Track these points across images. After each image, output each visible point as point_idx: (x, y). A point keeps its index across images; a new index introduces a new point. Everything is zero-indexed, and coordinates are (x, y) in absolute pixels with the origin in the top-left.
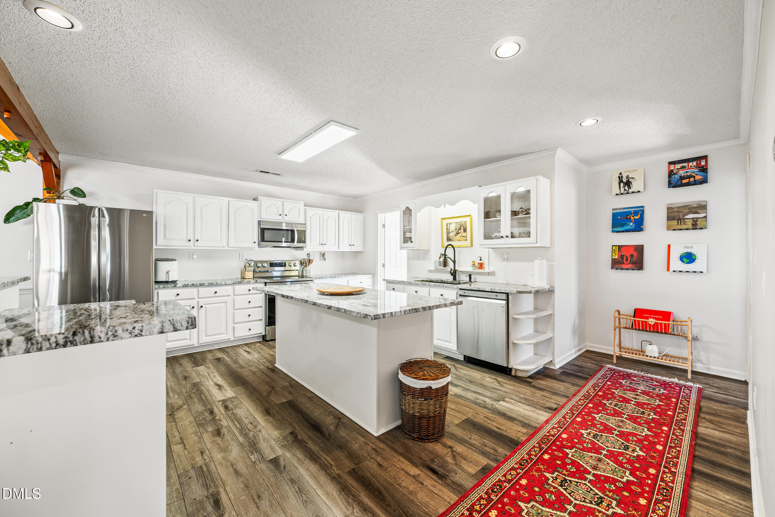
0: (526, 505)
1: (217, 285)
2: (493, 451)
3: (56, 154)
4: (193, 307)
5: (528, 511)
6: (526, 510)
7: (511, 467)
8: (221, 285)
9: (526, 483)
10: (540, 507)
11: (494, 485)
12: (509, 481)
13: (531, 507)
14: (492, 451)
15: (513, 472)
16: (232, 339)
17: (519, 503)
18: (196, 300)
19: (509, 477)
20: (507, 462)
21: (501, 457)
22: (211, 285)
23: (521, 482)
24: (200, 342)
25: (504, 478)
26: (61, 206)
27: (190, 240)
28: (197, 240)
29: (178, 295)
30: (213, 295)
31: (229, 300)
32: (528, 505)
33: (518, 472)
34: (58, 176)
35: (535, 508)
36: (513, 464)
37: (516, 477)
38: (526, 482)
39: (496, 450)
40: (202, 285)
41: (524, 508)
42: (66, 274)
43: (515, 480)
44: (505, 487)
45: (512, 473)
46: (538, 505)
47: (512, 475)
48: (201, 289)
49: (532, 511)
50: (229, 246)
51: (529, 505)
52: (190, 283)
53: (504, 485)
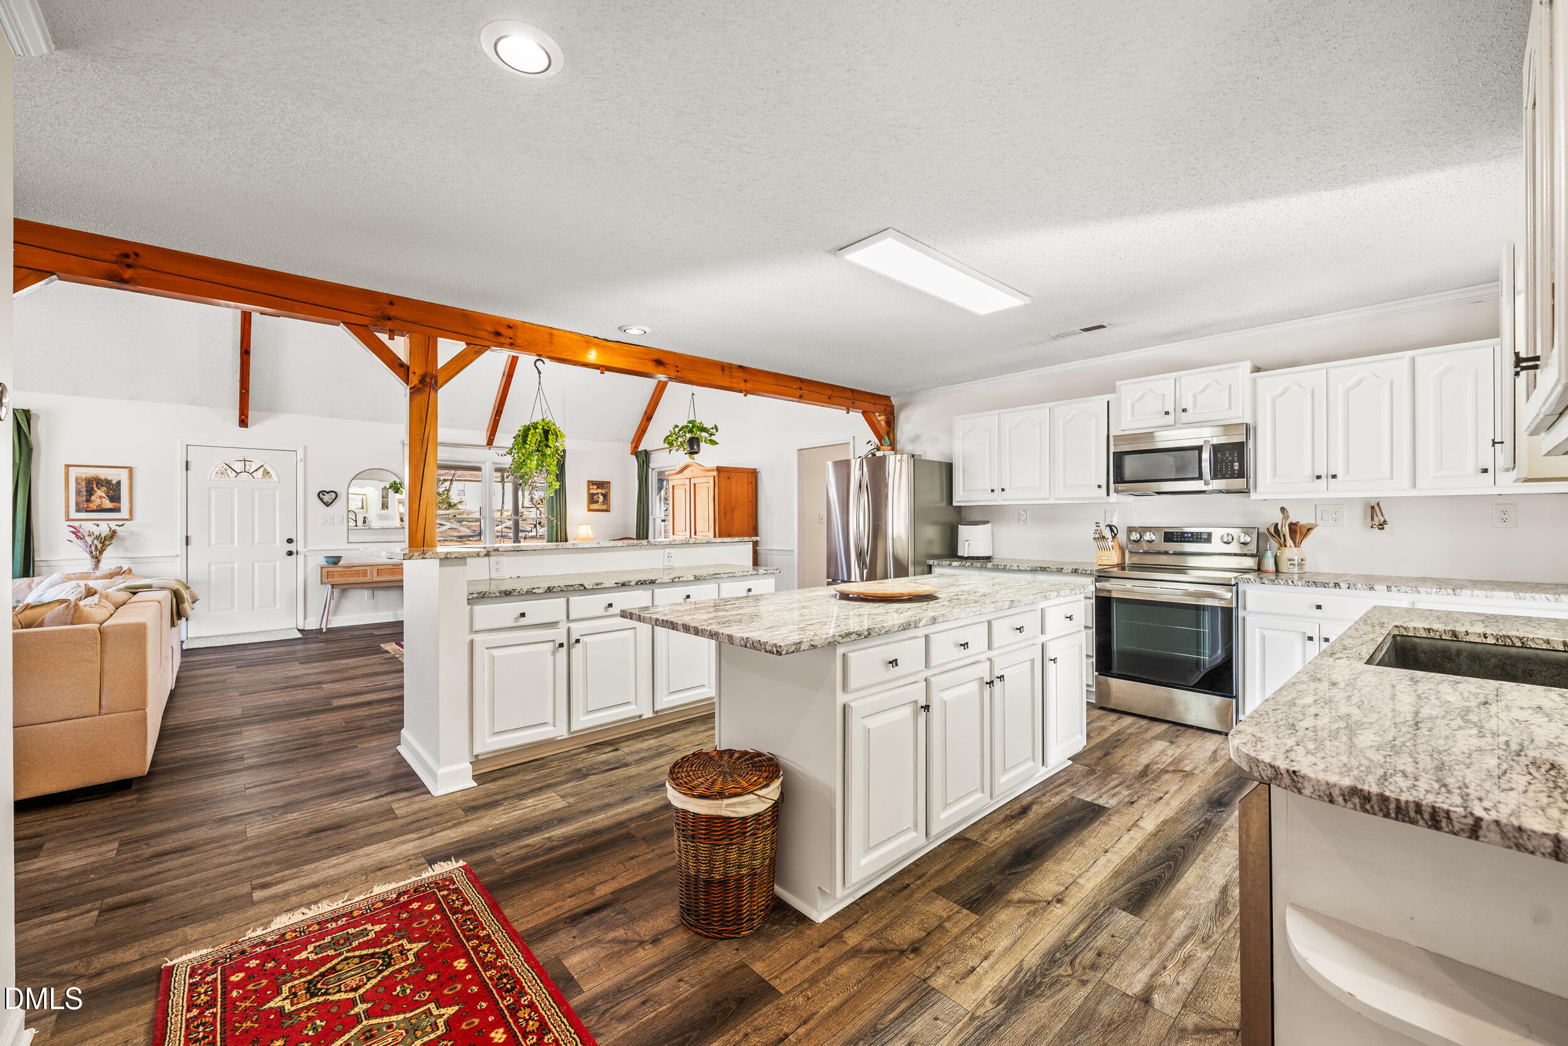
0: (445, 1017)
2: (623, 1013)
5: (431, 1014)
6: (435, 1012)
7: (551, 1027)
9: (493, 1039)
10: (426, 1039)
11: (518, 981)
12: (513, 1008)
13: (436, 1023)
14: (623, 1009)
15: (532, 1026)
17: (456, 1008)
19: (524, 1013)
20: (567, 1023)
21: (593, 1023)
23: (501, 1030)
25: (526, 1003)
32: (442, 1020)
33: (530, 1037)
35: (429, 1029)
36: (557, 1035)
37: (519, 1027)
38: (495, 1041)
39: (622, 1019)
41: (443, 1011)
43: (511, 1020)
44: (503, 999)
45: (531, 1023)
46: (432, 1036)
47: (527, 1021)
49: (429, 1021)
51: (440, 1022)
53: (508, 998)
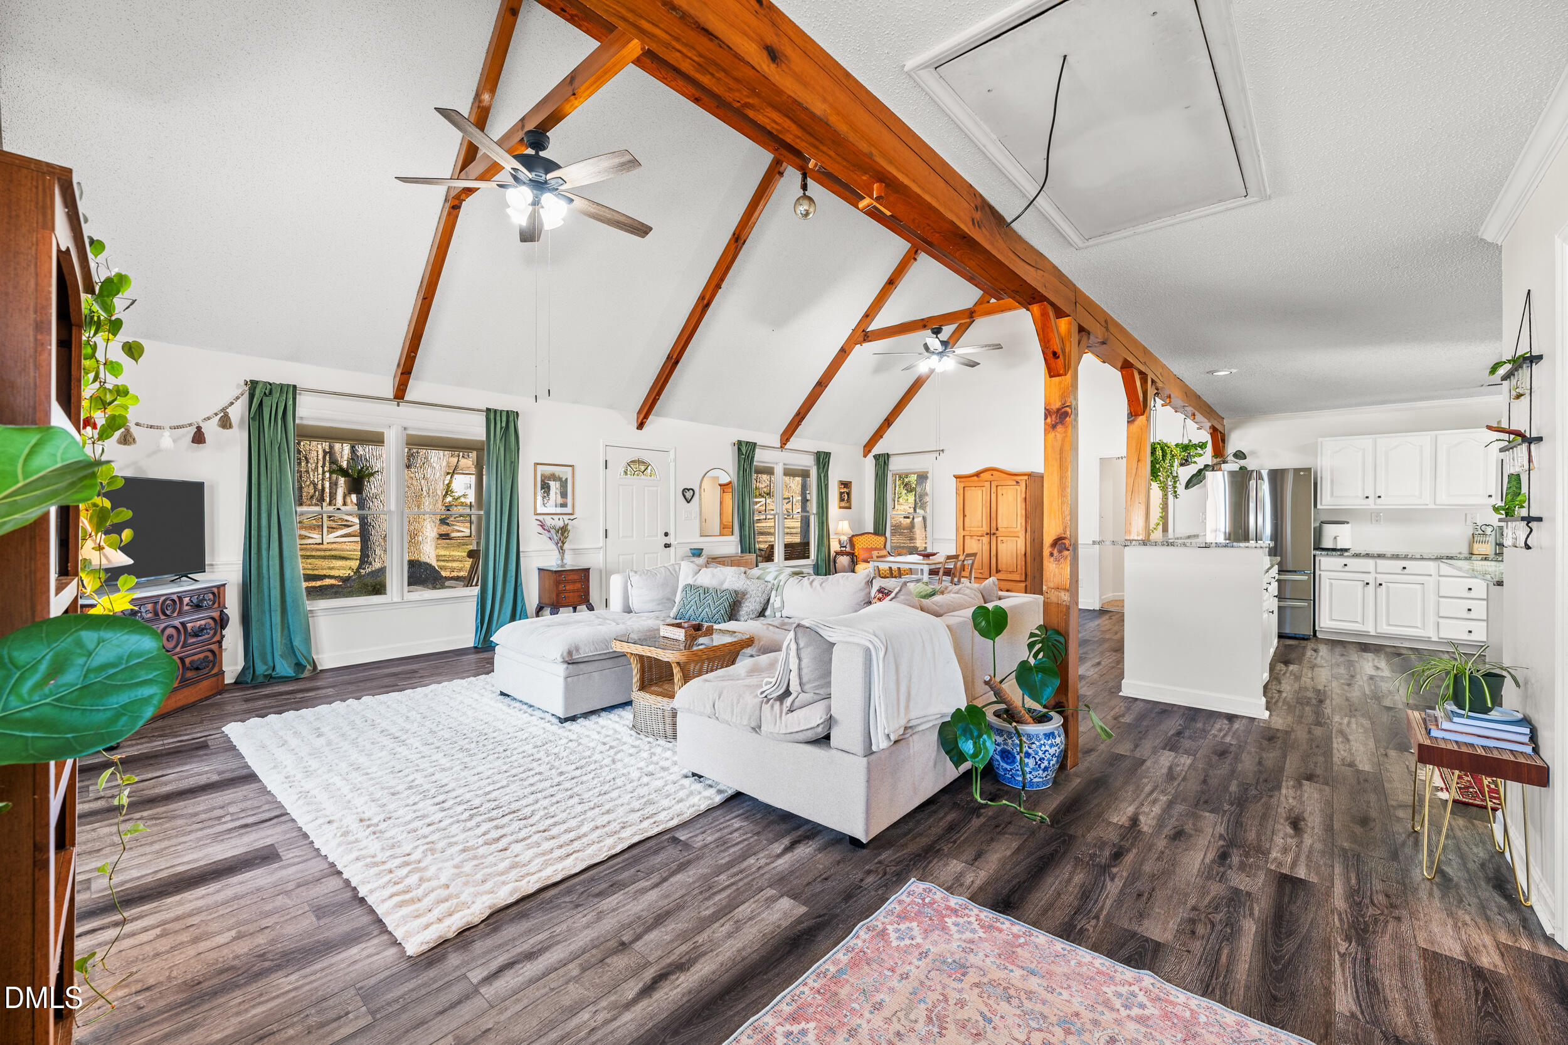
1: (1406, 558)
3: (1220, 420)
4: (1368, 584)
8: (1413, 558)
16: (1435, 639)
18: (1373, 575)
22: (1396, 557)
24: (1379, 631)
26: (1226, 473)
27: (1367, 497)
28: (1379, 497)
29: (1346, 565)
30: (1399, 571)
31: (1430, 582)
34: (1223, 441)
40: (1380, 556)
42: (1230, 534)
48: (1380, 562)
50: (1437, 502)
52: (1364, 553)
